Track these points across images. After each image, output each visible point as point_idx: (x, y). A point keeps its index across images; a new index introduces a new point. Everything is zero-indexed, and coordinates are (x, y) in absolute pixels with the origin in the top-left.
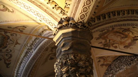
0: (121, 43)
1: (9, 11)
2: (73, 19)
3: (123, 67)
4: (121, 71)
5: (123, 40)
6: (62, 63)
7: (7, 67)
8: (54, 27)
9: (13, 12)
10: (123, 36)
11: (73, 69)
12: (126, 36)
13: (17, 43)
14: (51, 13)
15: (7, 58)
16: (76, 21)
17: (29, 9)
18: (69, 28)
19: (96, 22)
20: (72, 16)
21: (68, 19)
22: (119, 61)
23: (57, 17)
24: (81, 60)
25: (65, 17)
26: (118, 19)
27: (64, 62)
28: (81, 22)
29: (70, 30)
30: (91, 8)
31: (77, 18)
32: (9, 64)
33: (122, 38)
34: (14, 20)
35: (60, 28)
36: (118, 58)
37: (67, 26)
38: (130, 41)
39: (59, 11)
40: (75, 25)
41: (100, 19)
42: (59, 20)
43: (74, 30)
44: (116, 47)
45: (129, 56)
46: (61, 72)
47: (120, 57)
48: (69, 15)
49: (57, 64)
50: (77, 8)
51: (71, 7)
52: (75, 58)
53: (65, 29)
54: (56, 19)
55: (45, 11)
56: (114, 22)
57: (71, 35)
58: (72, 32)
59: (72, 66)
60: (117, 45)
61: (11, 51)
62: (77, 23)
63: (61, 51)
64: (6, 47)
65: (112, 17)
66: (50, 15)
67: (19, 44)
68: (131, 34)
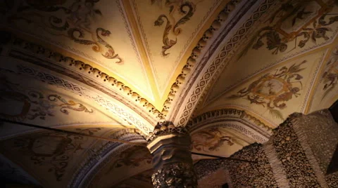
0: (206, 144)
1: (87, 111)
2: (172, 123)
3: (206, 172)
4: (204, 178)
5: (208, 141)
6: (166, 174)
7: (58, 180)
8: (149, 132)
9: (92, 112)
10: (209, 136)
11: (179, 180)
12: (213, 137)
13: (79, 148)
14: (147, 116)
15: (60, 167)
16: (176, 126)
17: (121, 112)
18: (169, 134)
19: (193, 125)
20: (171, 120)
21: (166, 124)
22: (201, 166)
23: (153, 121)
24: (185, 169)
25: (163, 121)
26: (212, 121)
27: (168, 172)
28: (180, 127)
29: (170, 136)
30: (192, 111)
31: (177, 122)
32: (61, 175)
33: (209, 138)
34: (91, 121)
35: (158, 134)
36: (198, 162)
37: (166, 132)
38: (216, 142)
39: (157, 114)
40: (175, 131)
41: (196, 122)
42: (156, 124)
43: (174, 135)
44: (199, 149)
45: (213, 160)
46: (166, 184)
47: (201, 160)
48: (167, 118)
49: (156, 176)
50: (177, 112)
51: (170, 110)
52: (180, 168)
53: (165, 135)
54: (152, 123)
55: (141, 114)
56: (208, 123)
57: (171, 141)
58: (173, 138)
59: (178, 177)
60: (201, 147)
61: (68, 158)
62: (176, 128)
63: (161, 160)
64: (62, 153)
65: (207, 118)
66: (146, 118)
67: (82, 149)
68: (218, 134)
